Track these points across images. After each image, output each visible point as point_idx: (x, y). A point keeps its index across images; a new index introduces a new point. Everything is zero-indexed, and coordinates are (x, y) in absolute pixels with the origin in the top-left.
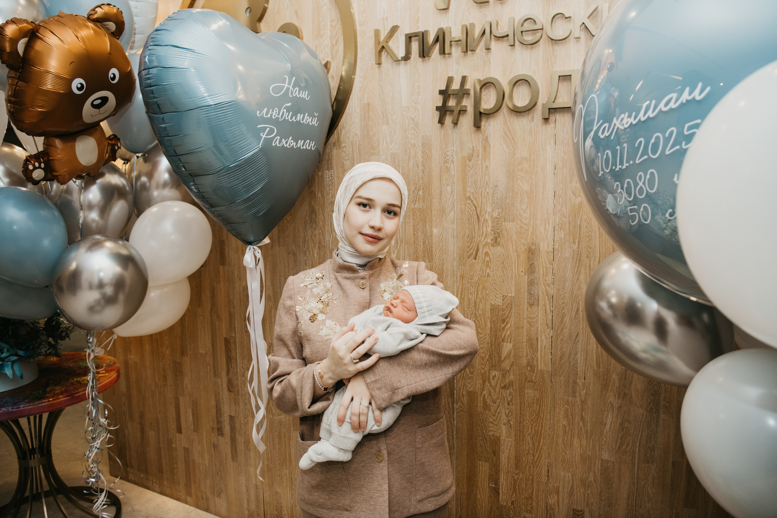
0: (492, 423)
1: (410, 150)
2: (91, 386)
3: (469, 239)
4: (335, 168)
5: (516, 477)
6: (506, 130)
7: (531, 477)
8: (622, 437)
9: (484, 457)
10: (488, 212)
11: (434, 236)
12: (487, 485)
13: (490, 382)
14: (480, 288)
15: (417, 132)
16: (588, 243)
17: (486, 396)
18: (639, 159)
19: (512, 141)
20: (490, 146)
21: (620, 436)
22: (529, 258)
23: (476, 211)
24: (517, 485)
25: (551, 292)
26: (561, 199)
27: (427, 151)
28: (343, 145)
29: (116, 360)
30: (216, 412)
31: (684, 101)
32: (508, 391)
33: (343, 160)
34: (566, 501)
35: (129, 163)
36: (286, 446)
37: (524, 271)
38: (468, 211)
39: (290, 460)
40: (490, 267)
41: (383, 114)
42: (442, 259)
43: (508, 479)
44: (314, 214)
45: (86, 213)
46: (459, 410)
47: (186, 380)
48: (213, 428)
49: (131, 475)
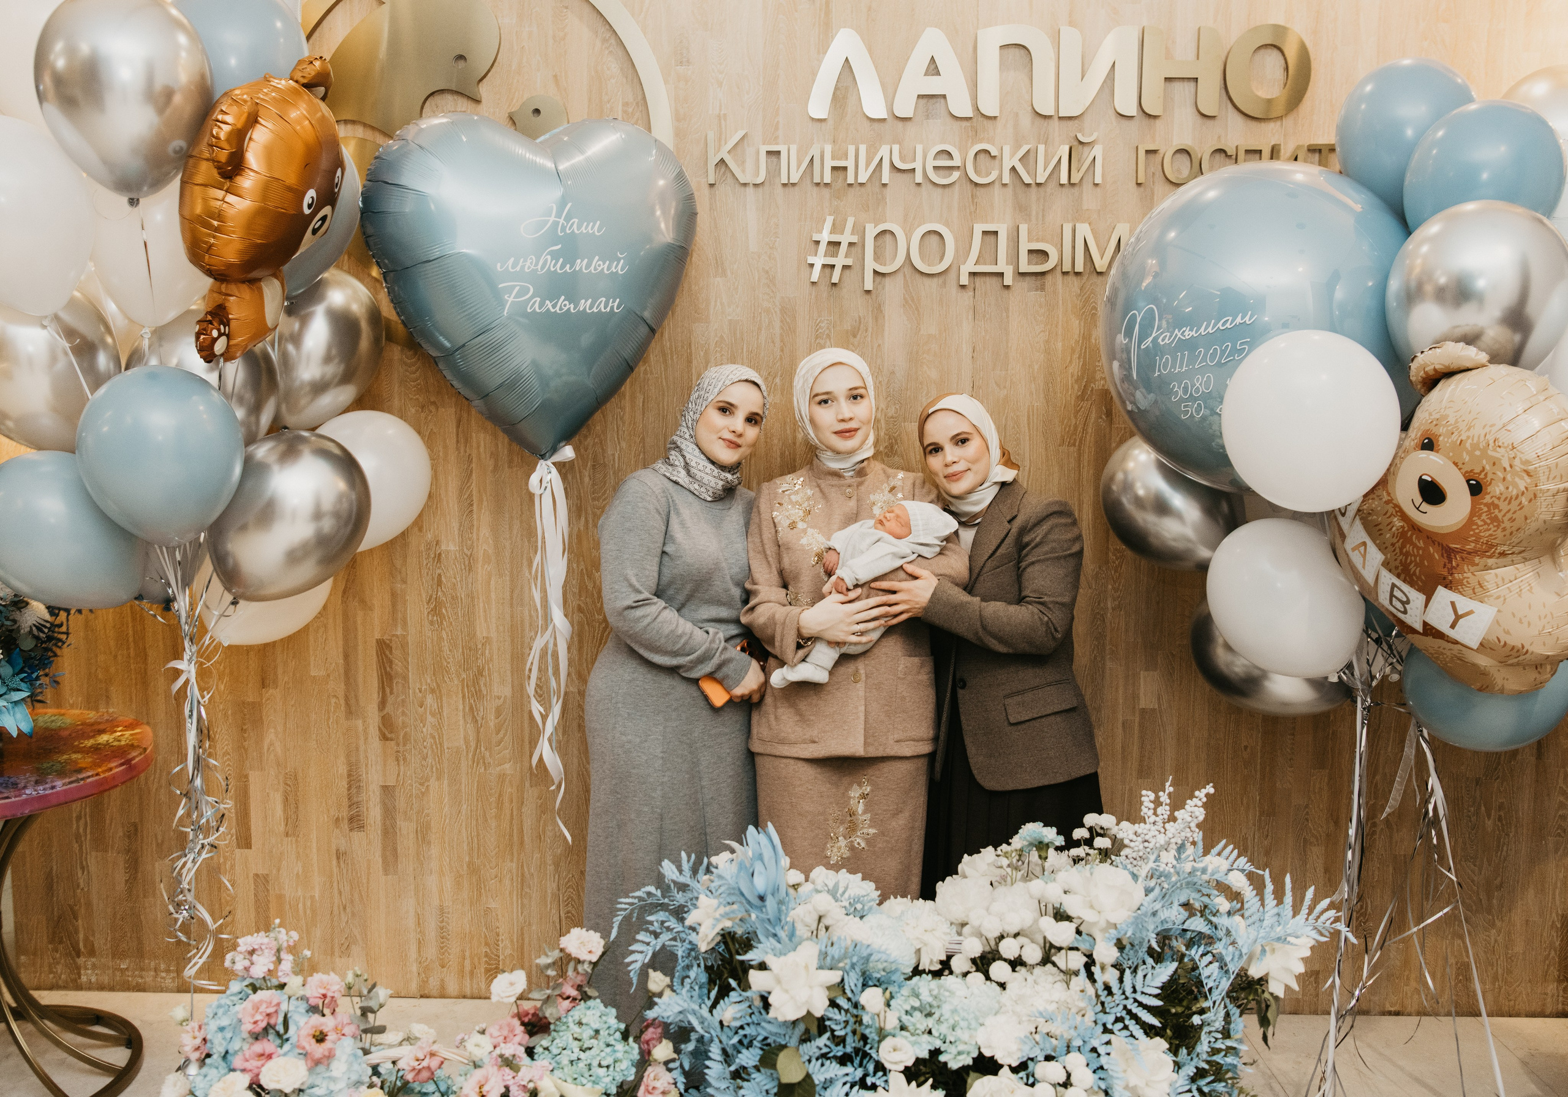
1: (761, 317)
6: (907, 296)
15: (773, 291)
18: (1198, 365)
19: (916, 312)
20: (884, 316)
26: (981, 390)
27: (788, 318)
30: (346, 785)
31: (1237, 323)
41: (716, 260)
47: (270, 736)
48: (337, 819)
49: (89, 972)
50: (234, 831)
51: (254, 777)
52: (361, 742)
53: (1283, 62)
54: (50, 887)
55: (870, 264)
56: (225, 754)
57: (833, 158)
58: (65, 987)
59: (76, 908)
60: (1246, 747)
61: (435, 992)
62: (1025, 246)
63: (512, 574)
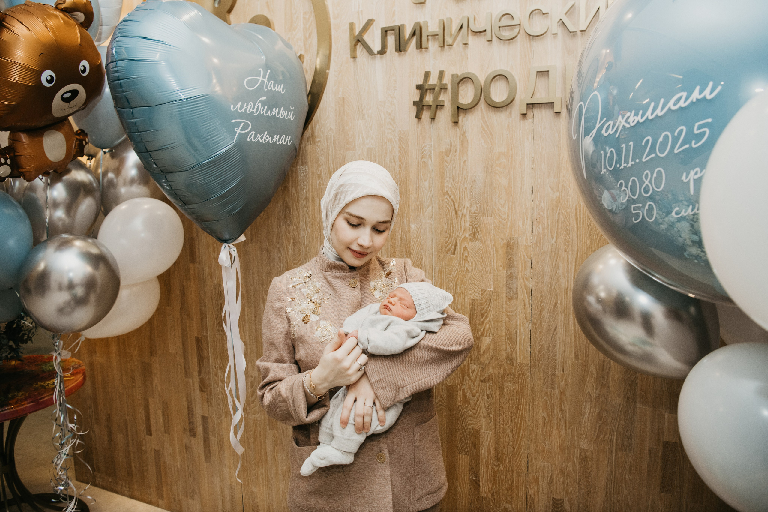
0: (472, 416)
1: (386, 145)
2: (59, 391)
3: (447, 234)
4: (309, 163)
5: (496, 469)
6: (483, 125)
7: (511, 469)
8: (600, 426)
9: (464, 451)
10: (466, 207)
11: (411, 231)
12: (468, 477)
13: (469, 376)
14: (459, 282)
15: (393, 127)
16: (566, 237)
17: (466, 390)
18: (646, 158)
19: (490, 136)
20: (468, 141)
21: (598, 425)
22: (507, 253)
23: (455, 206)
24: (498, 476)
25: (530, 286)
26: (539, 194)
27: (404, 146)
28: (318, 140)
29: (81, 362)
30: (187, 413)
31: (695, 100)
32: (488, 385)
33: (318, 155)
34: (546, 491)
35: (94, 159)
36: (261, 445)
37: (502, 266)
38: (447, 206)
39: (267, 460)
40: (469, 262)
41: (359, 108)
42: (420, 254)
43: (488, 470)
44: (287, 210)
45: (52, 212)
46: (439, 404)
47: (156, 381)
48: (185, 429)
50: (145, 426)
52: (192, 391)
63: (255, 306)
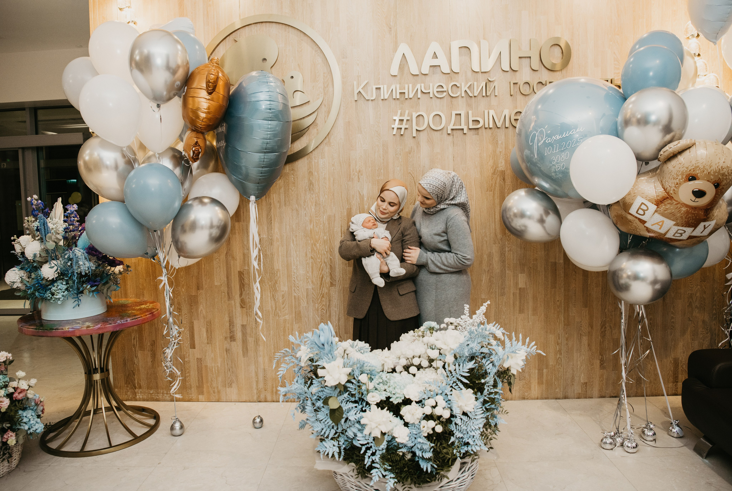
1: (375, 148)
6: (428, 138)
15: (379, 138)
19: (432, 144)
20: (420, 146)
21: (489, 285)
23: (414, 179)
27: (385, 149)
30: (229, 325)
38: (410, 180)
41: (358, 128)
47: (201, 308)
48: (226, 338)
49: (139, 394)
50: (189, 342)
51: (196, 323)
52: (234, 309)
53: (561, 50)
54: (125, 364)
55: (415, 127)
56: (185, 314)
57: (400, 89)
58: (131, 400)
59: (134, 371)
60: (558, 301)
61: (263, 400)
62: (471, 119)
63: (287, 246)
